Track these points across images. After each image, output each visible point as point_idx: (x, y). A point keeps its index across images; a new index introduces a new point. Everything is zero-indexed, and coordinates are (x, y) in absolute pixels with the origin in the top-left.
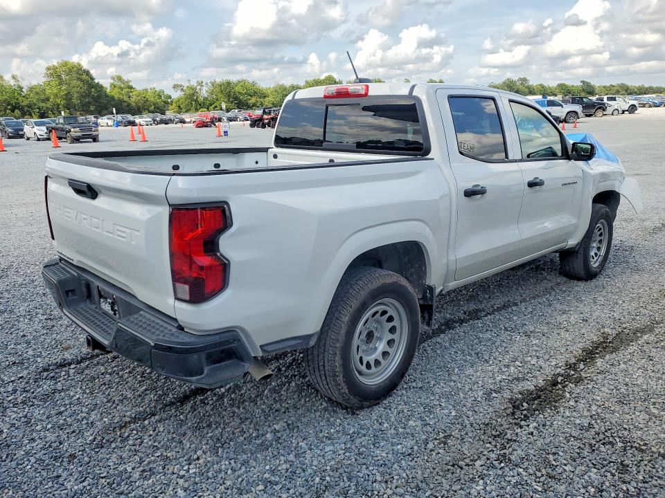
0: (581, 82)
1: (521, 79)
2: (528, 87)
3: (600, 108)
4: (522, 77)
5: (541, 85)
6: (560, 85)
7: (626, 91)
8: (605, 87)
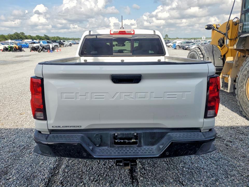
0: (44, 35)
1: (21, 33)
2: (25, 36)
3: (62, 44)
4: (22, 32)
5: (30, 35)
6: (37, 36)
7: (59, 39)
8: (52, 37)
